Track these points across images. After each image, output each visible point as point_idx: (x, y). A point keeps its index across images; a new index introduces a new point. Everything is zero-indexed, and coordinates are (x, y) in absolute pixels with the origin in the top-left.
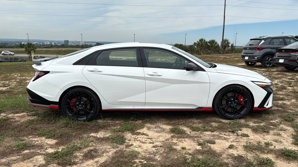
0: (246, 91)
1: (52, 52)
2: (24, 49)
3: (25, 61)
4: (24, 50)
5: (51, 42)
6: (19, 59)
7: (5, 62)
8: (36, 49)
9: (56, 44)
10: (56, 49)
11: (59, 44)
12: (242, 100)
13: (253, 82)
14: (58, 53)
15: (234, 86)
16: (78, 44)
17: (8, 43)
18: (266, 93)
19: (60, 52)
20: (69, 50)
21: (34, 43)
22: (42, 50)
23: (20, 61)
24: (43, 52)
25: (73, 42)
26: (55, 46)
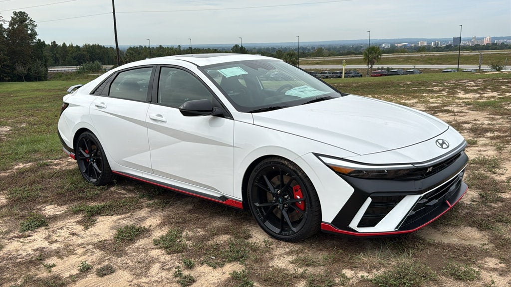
0: (300, 178)
1: (415, 60)
2: (361, 57)
3: (361, 76)
4: (363, 57)
5: (429, 41)
6: (351, 73)
7: (332, 77)
8: (380, 56)
9: (438, 44)
10: (424, 55)
11: (444, 44)
12: (299, 197)
13: (317, 155)
14: (426, 61)
15: (276, 160)
16: (479, 44)
17: (362, 47)
18: (352, 190)
19: (430, 60)
20: (446, 56)
21: (399, 45)
22: (400, 58)
23: (353, 77)
24: (401, 60)
25: (469, 40)
26: (434, 48)
